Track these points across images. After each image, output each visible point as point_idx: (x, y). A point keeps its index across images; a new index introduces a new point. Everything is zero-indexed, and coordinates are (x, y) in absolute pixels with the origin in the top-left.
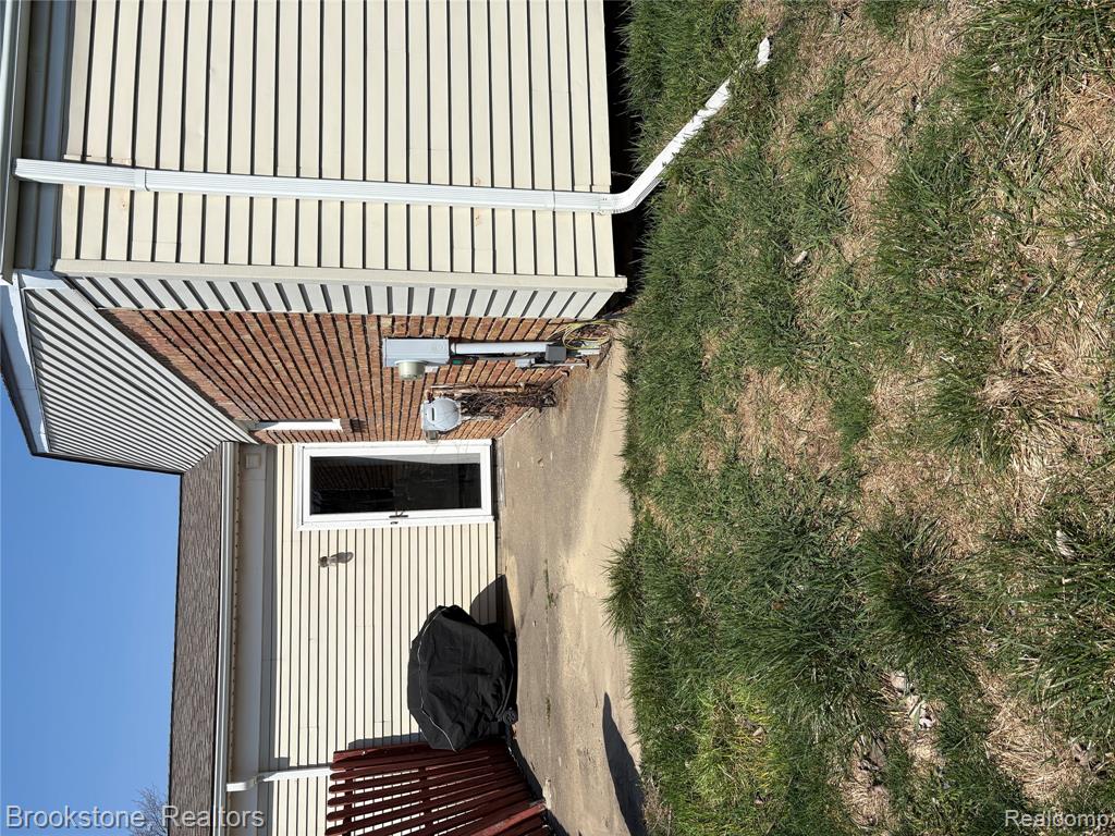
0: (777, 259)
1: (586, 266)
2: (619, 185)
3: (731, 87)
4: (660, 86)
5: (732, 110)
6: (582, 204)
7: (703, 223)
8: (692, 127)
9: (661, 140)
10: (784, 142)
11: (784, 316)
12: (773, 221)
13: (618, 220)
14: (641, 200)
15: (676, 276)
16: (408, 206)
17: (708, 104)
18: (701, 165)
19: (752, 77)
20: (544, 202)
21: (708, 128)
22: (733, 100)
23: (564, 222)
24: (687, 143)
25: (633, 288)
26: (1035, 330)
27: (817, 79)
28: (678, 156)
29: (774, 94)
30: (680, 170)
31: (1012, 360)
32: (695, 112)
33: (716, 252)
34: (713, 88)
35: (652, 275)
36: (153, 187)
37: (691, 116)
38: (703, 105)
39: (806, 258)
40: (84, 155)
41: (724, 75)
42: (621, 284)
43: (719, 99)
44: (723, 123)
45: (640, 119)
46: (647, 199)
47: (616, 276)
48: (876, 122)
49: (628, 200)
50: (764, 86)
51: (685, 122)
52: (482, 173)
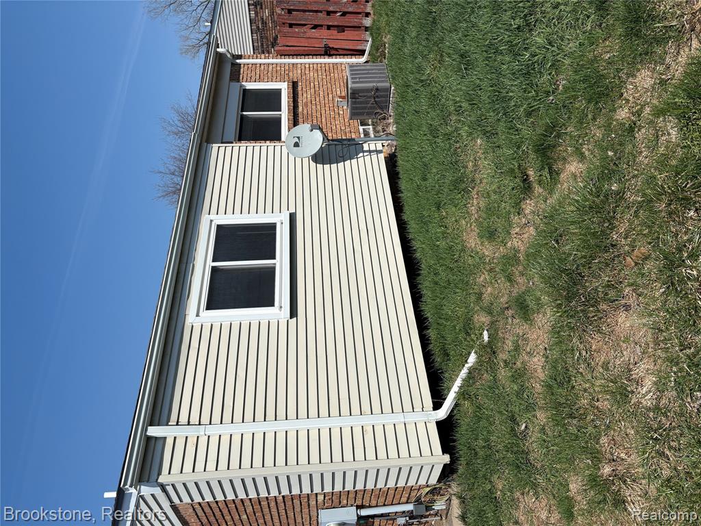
0: (513, 429)
1: (425, 451)
2: (437, 406)
3: (476, 352)
4: (448, 355)
5: (479, 362)
6: (419, 417)
7: (480, 419)
8: (464, 373)
9: (453, 381)
10: (503, 374)
11: (522, 457)
12: (507, 411)
13: (439, 424)
14: (449, 412)
15: (474, 450)
16: (330, 429)
17: (468, 361)
18: (472, 390)
19: (483, 347)
20: (399, 418)
21: (471, 371)
22: (478, 358)
23: (411, 428)
24: (463, 380)
25: (454, 460)
26: (614, 440)
27: (509, 345)
28: (460, 388)
29: (494, 353)
30: (462, 394)
31: (608, 456)
32: (464, 366)
33: (489, 432)
34: (469, 354)
35: (462, 451)
36: (208, 433)
37: (463, 368)
38: (466, 362)
39: (526, 427)
40: (178, 422)
41: (472, 347)
42: (446, 459)
43: (472, 359)
44: (477, 369)
45: (442, 372)
46: (452, 411)
47: (443, 454)
48: (535, 360)
49: (442, 413)
50: (489, 350)
51: (461, 371)
52: (366, 408)
